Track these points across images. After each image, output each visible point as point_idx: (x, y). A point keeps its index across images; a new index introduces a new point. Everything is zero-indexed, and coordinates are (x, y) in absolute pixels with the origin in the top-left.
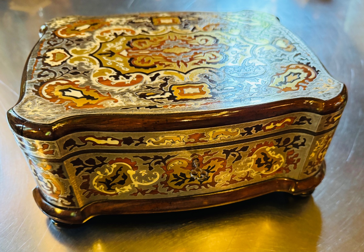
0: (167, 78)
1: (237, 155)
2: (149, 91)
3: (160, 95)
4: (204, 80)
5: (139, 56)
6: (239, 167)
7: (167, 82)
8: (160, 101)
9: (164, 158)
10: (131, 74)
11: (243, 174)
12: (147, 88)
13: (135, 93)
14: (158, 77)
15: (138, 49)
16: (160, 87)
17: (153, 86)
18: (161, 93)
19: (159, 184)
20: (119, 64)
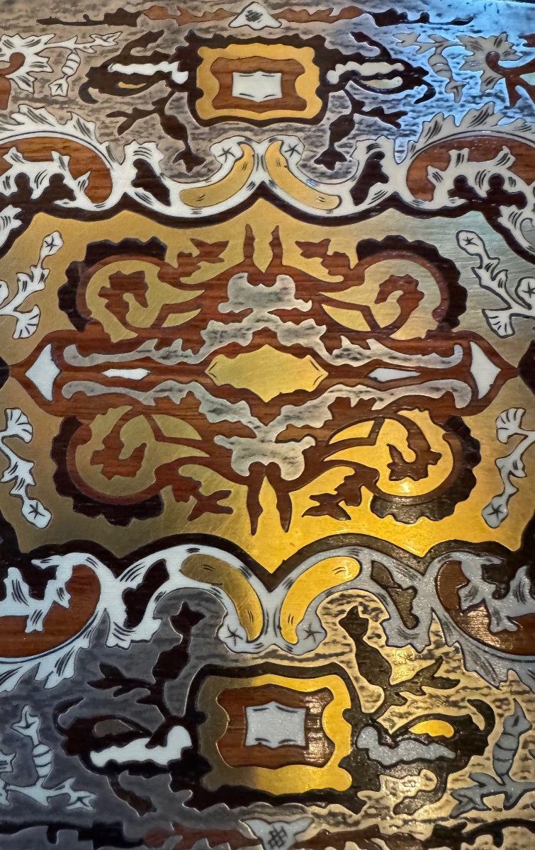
0: (193, 608)
2: (107, 703)
3: (147, 740)
4: (339, 649)
5: (103, 404)
7: (186, 641)
8: (138, 793)
10: (55, 560)
12: (101, 676)
13: (50, 711)
14: (157, 599)
15: (105, 345)
16: (153, 680)
17: (128, 669)
18: (153, 730)
20: (16, 466)
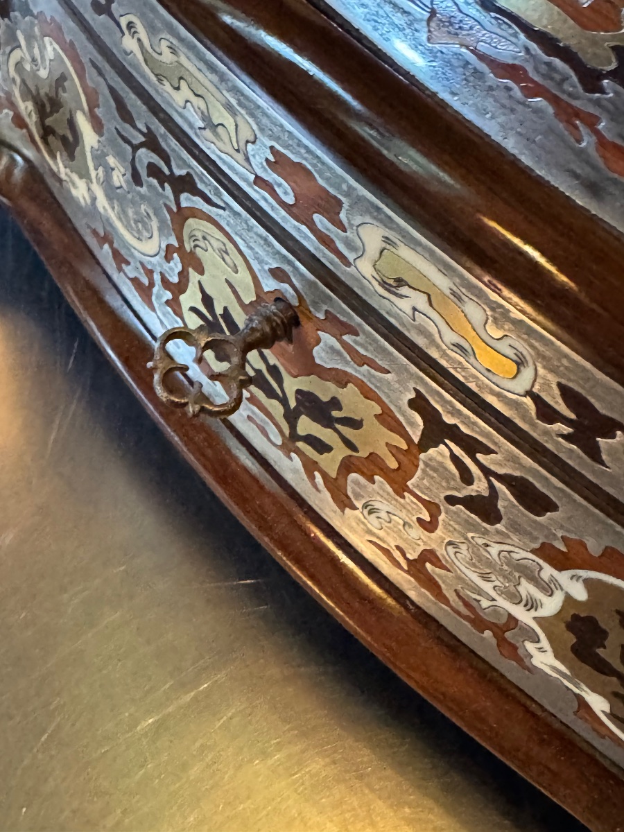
6: (475, 548)
19: (158, 279)
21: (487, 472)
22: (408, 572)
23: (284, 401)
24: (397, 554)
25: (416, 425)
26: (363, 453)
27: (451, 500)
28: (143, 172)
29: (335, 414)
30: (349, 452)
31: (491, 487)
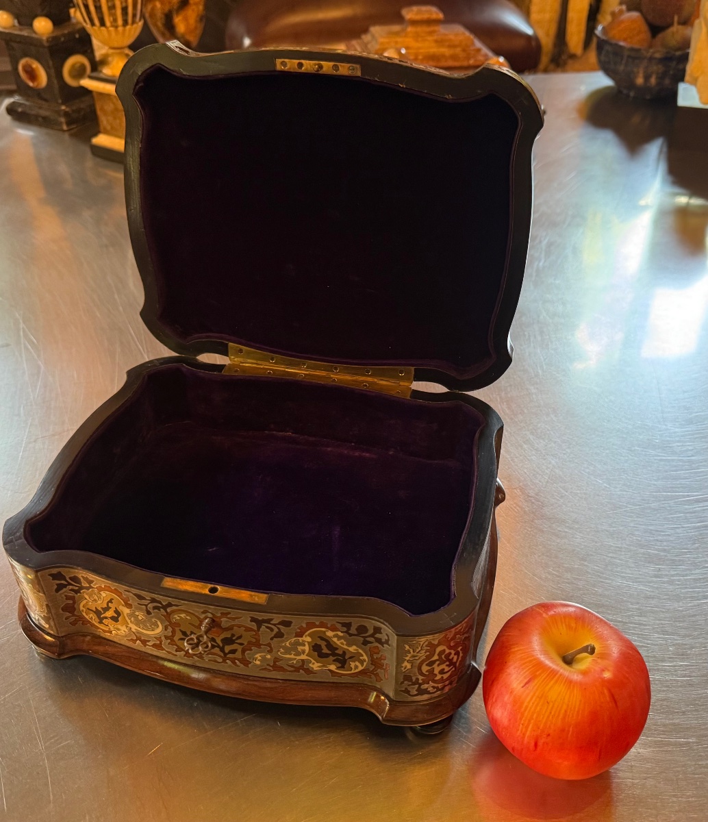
1: (276, 630)
6: (283, 648)
9: (164, 604)
11: (295, 662)
19: (163, 638)
21: (275, 625)
22: (274, 670)
23: (218, 646)
24: (268, 667)
25: (254, 626)
26: (246, 644)
27: (272, 639)
28: (151, 611)
29: (234, 638)
30: (242, 647)
31: (278, 628)
